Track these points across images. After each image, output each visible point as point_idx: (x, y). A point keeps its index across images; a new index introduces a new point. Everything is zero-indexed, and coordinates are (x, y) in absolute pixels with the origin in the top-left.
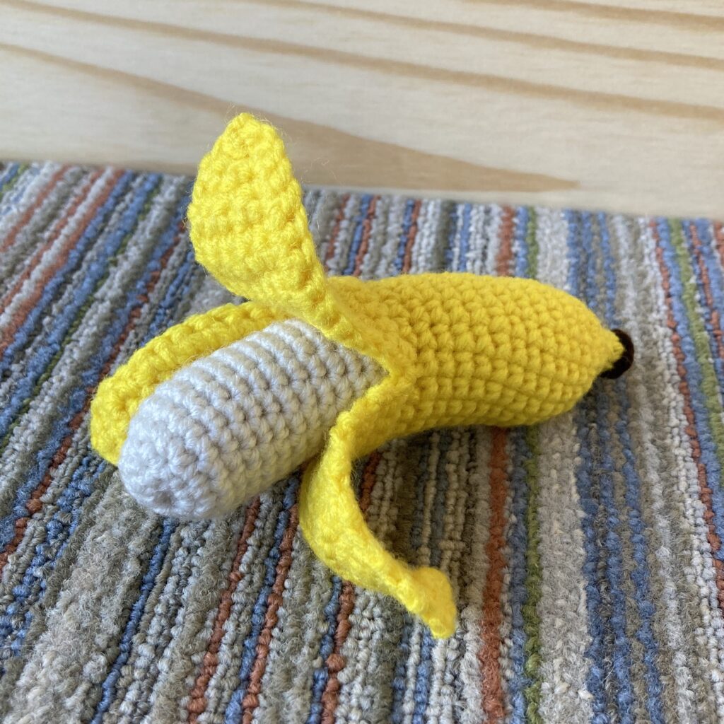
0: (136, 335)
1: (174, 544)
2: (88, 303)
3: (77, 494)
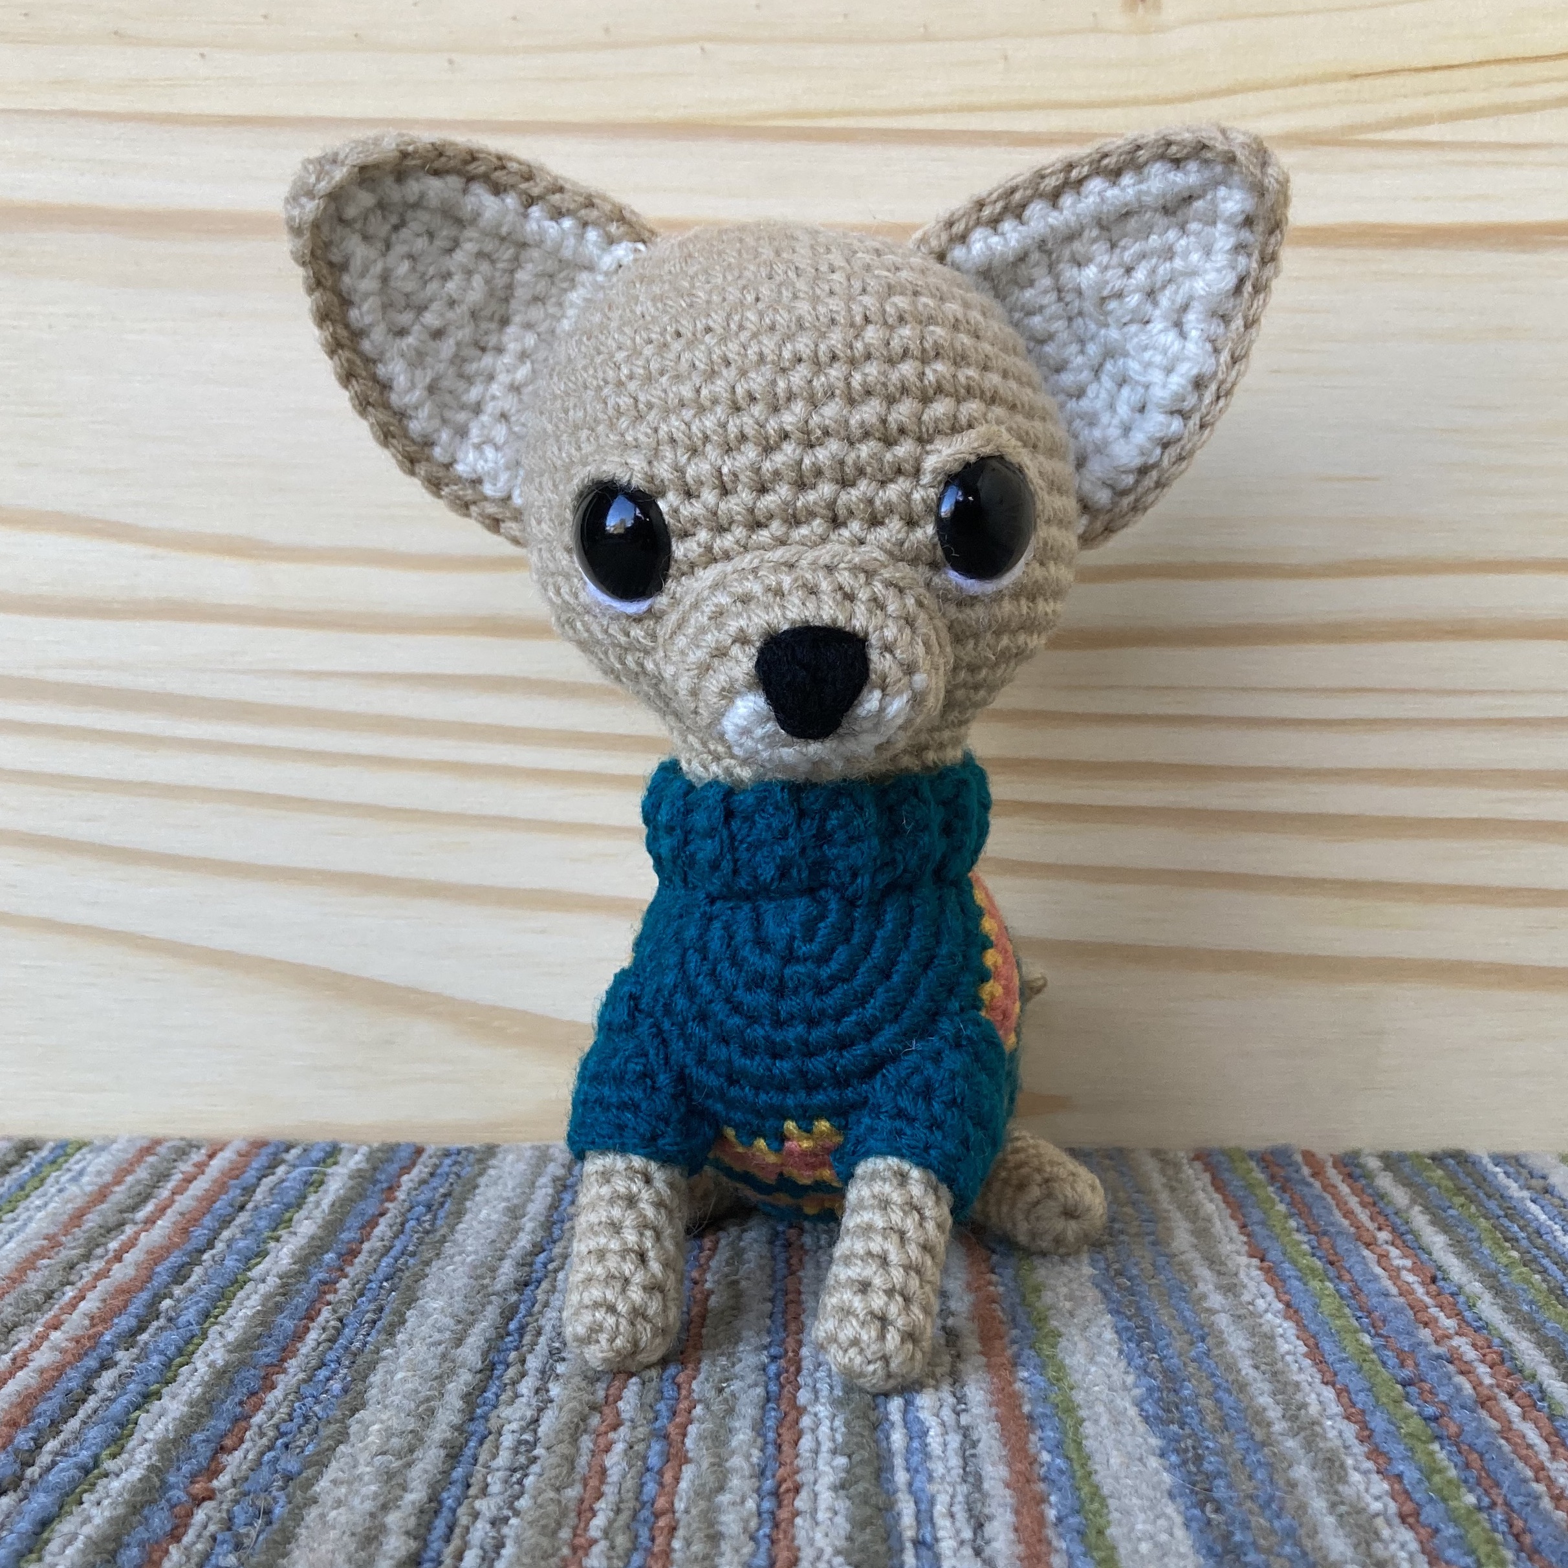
0: (335, 1311)
1: (464, 1520)
2: (237, 1283)
3: (278, 1476)
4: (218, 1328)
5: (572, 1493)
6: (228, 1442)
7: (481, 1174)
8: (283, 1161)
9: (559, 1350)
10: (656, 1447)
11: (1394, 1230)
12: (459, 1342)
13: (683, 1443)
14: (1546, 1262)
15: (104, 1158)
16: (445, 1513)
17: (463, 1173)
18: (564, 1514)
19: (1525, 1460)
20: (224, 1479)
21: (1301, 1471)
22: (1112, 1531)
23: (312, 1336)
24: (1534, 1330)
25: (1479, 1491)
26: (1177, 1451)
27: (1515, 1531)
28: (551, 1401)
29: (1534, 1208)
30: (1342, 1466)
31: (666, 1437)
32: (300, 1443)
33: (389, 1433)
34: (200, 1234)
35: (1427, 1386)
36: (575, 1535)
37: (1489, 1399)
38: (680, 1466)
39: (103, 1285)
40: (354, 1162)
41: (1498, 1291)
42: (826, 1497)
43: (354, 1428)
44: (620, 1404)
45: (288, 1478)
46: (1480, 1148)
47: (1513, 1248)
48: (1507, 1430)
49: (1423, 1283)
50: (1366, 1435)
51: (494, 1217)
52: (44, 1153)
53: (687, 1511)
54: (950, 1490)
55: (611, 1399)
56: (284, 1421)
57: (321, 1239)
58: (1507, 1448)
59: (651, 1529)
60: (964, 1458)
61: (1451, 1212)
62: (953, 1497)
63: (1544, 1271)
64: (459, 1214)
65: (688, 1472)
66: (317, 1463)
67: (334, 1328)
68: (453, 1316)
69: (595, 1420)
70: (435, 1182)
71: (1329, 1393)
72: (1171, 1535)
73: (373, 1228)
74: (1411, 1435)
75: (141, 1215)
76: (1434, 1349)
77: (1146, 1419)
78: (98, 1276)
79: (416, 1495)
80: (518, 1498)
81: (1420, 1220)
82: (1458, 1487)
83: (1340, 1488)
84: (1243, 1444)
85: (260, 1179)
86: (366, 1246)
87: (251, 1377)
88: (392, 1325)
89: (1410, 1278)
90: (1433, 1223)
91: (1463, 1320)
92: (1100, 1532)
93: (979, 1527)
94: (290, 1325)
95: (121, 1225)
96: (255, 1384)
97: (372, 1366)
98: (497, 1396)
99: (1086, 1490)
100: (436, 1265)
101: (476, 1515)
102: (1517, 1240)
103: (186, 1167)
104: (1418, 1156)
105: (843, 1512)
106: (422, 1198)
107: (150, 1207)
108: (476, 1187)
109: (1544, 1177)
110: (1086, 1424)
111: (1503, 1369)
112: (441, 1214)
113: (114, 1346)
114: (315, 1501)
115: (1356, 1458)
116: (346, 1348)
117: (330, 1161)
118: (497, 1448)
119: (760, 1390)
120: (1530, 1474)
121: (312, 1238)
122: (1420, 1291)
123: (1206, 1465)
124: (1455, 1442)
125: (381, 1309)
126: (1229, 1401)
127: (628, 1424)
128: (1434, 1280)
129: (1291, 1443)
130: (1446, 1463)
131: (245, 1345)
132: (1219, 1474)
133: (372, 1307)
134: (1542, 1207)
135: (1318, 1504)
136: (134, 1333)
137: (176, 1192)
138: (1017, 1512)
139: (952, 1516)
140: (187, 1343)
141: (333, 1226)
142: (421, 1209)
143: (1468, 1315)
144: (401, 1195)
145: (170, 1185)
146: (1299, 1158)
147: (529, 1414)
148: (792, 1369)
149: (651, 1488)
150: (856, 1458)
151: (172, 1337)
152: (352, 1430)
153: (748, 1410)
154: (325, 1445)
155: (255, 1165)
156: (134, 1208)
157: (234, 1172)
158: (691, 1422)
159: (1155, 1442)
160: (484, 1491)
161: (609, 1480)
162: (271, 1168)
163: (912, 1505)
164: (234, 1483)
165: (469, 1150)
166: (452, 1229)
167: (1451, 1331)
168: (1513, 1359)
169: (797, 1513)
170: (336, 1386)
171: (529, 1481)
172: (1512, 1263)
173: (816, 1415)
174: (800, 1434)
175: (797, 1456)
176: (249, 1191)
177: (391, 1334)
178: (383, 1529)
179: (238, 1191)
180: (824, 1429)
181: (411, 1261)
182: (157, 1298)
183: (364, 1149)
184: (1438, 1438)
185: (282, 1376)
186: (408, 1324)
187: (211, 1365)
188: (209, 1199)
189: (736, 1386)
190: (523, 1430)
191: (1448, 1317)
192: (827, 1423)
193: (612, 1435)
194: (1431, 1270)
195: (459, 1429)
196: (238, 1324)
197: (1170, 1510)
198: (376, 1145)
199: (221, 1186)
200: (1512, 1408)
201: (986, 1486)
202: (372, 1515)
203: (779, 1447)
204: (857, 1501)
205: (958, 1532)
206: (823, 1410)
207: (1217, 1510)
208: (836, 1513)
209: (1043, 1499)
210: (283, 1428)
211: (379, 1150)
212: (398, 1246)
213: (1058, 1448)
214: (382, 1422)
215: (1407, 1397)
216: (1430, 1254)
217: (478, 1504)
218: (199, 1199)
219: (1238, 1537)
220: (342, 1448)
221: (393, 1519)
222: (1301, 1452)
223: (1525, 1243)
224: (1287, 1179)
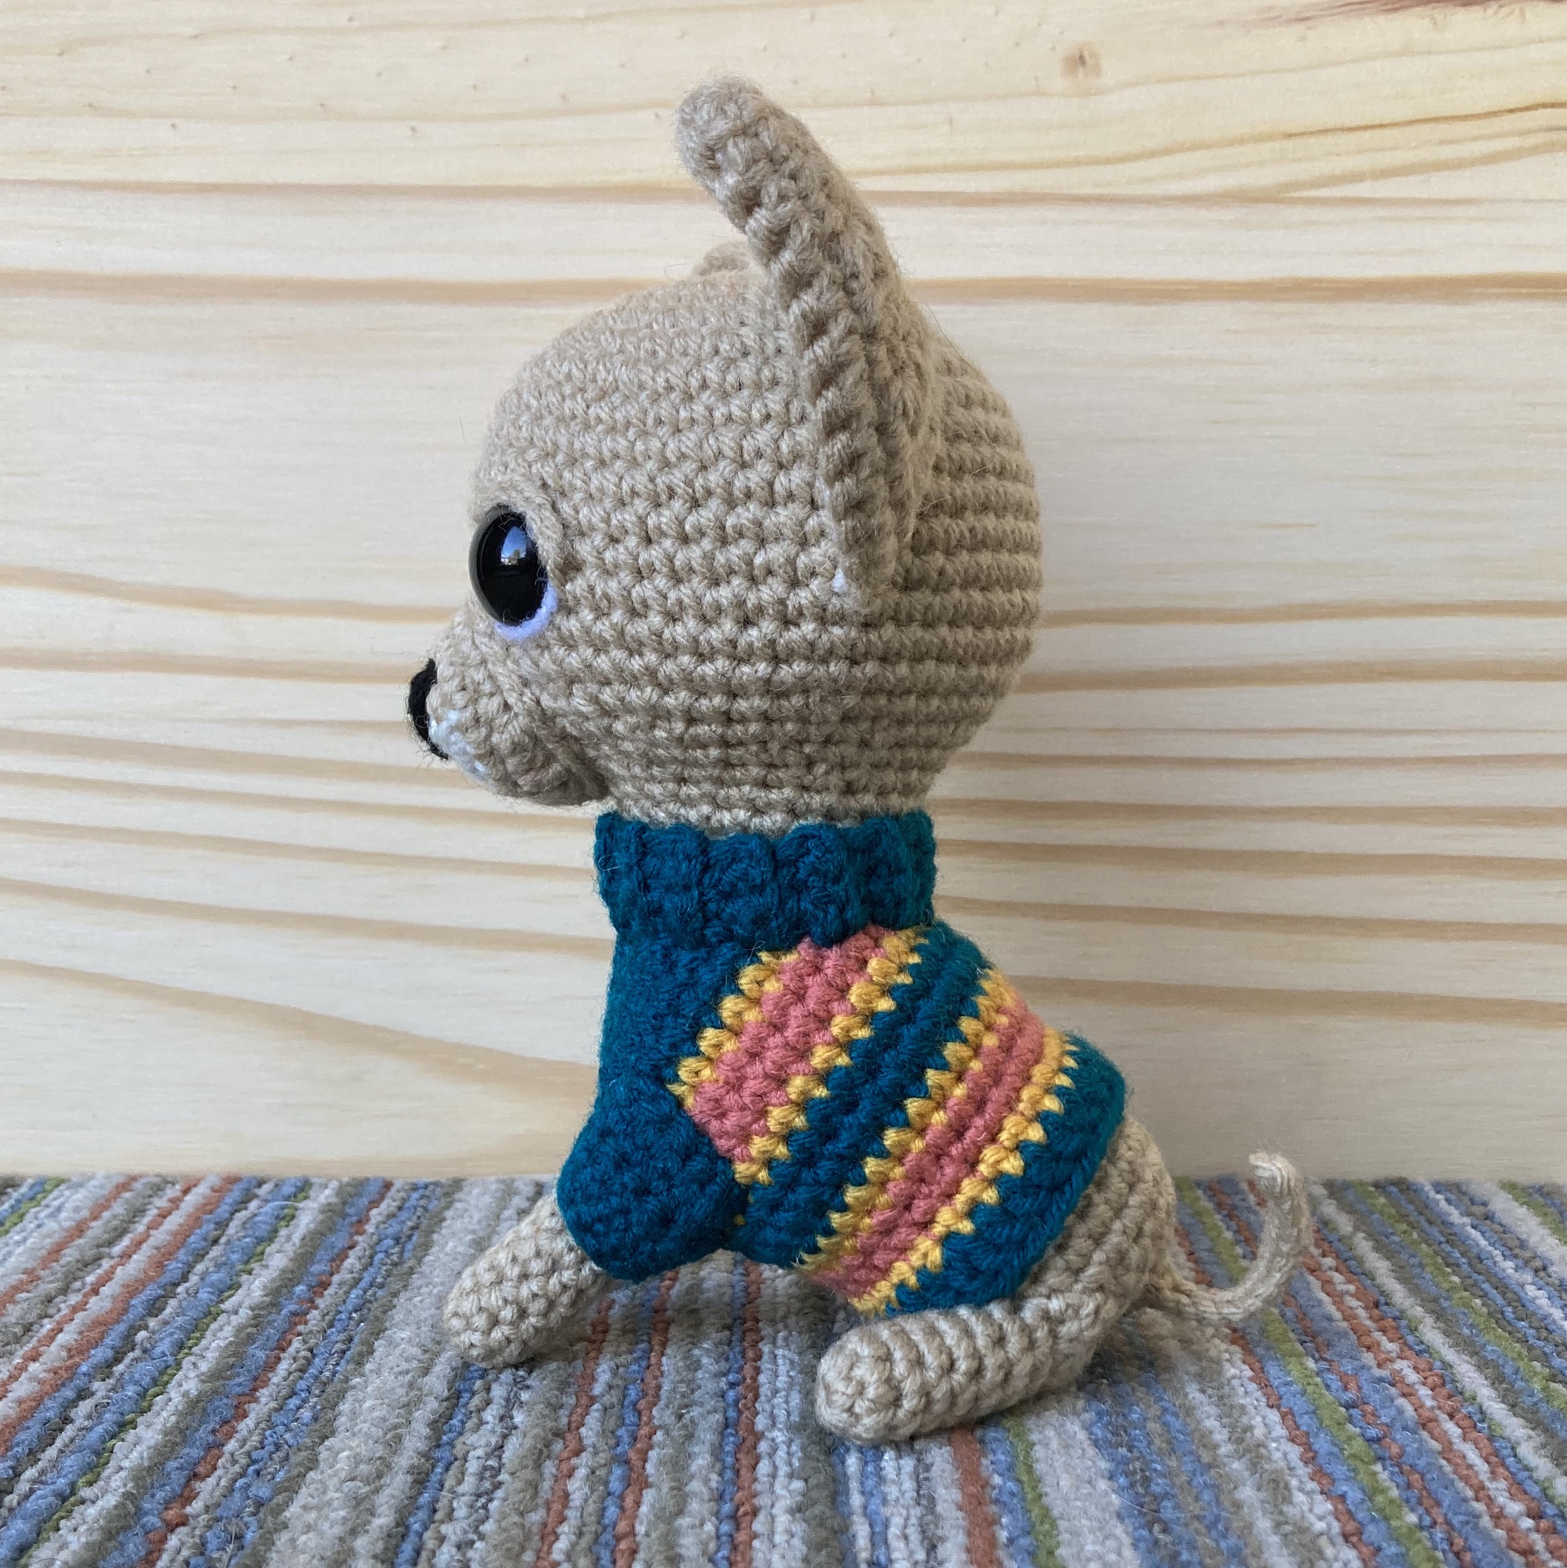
1: (430, 1544)
2: (211, 1314)
3: (250, 1502)
4: (192, 1359)
5: (536, 1517)
6: (201, 1470)
7: (448, 1207)
8: (256, 1196)
9: (524, 1379)
10: (618, 1472)
11: (1338, 1257)
12: (426, 1371)
13: (644, 1468)
14: (1486, 1286)
15: (81, 1195)
16: (412, 1538)
17: (430, 1207)
18: (528, 1536)
19: (1466, 1479)
20: (197, 1506)
21: (1247, 1493)
22: (1062, 1552)
23: (283, 1366)
24: (1474, 1353)
25: (1421, 1510)
26: (1126, 1474)
27: (1455, 1548)
28: (516, 1428)
29: (1474, 1233)
30: (1287, 1487)
31: (627, 1462)
32: (271, 1470)
33: (357, 1460)
34: (174, 1267)
35: (1369, 1408)
36: (538, 1558)
37: (1430, 1421)
38: (641, 1490)
39: (80, 1316)
40: (324, 1196)
41: (1439, 1315)
42: (783, 1520)
43: (324, 1454)
44: (583, 1430)
45: (260, 1504)
46: (1422, 1177)
47: (1454, 1273)
48: (1448, 1451)
49: (1366, 1308)
50: (1310, 1457)
51: (460, 1249)
52: (23, 1190)
53: (647, 1535)
54: (904, 1513)
55: (574, 1425)
56: (256, 1449)
57: (292, 1272)
58: (1448, 1468)
59: (613, 1552)
60: (918, 1482)
61: (1396, 1239)
62: (907, 1519)
63: (1484, 1296)
64: (426, 1246)
65: (649, 1496)
66: (287, 1490)
67: (305, 1358)
68: (421, 1345)
69: (558, 1446)
70: (403, 1215)
71: (1274, 1416)
72: (1119, 1554)
73: (342, 1261)
74: (1354, 1456)
75: (117, 1250)
76: (1378, 1372)
77: (1096, 1443)
78: (75, 1309)
79: (383, 1520)
80: (483, 1521)
81: (1363, 1246)
82: (1400, 1506)
83: (1285, 1508)
84: (1190, 1467)
85: (232, 1214)
86: (336, 1278)
87: (224, 1405)
88: (361, 1354)
89: (1353, 1303)
90: (1377, 1249)
91: (1405, 1344)
92: (1051, 1553)
93: (932, 1548)
94: (261, 1355)
95: (97, 1259)
96: (228, 1413)
97: (341, 1395)
98: (463, 1423)
99: (1036, 1513)
100: (402, 1297)
101: (442, 1539)
102: (1458, 1266)
103: (161, 1202)
104: (1362, 1184)
105: (800, 1533)
106: (390, 1231)
107: (126, 1241)
108: (443, 1219)
109: (1484, 1204)
110: (1037, 1448)
111: (1444, 1392)
112: (409, 1246)
113: (90, 1377)
114: (286, 1526)
115: (1300, 1479)
116: (316, 1378)
117: (300, 1196)
118: (463, 1474)
119: (718, 1417)
120: (1470, 1493)
121: (283, 1271)
122: (1362, 1313)
123: (1153, 1487)
124: (1398, 1463)
125: (350, 1340)
126: (1177, 1424)
127: (590, 1449)
128: (1377, 1305)
129: (1236, 1465)
130: (1388, 1483)
131: (216, 1375)
132: (1166, 1496)
133: (342, 1337)
134: (1483, 1233)
135: (1263, 1524)
136: (110, 1364)
137: (151, 1227)
138: (969, 1534)
139: (906, 1537)
140: (162, 1373)
141: (304, 1259)
142: (390, 1242)
143: (1410, 1339)
144: (370, 1228)
145: (146, 1220)
146: (1244, 1186)
147: (494, 1440)
148: (750, 1395)
149: (612, 1511)
150: (813, 1481)
151: (148, 1367)
152: (321, 1457)
153: (706, 1435)
154: (295, 1472)
155: (228, 1200)
156: (110, 1243)
157: (207, 1208)
158: (651, 1448)
159: (1104, 1465)
160: (450, 1516)
161: (571, 1504)
162: (243, 1203)
163: (867, 1527)
164: (207, 1509)
165: (436, 1184)
166: (420, 1261)
167: (1394, 1355)
168: (1453, 1381)
169: (755, 1536)
170: (306, 1414)
171: (494, 1506)
172: (1453, 1289)
173: (773, 1440)
174: (758, 1459)
175: (755, 1480)
176: (222, 1225)
177: (360, 1364)
178: (351, 1553)
179: (212, 1226)
180: (781, 1453)
181: (380, 1293)
182: (133, 1330)
183: (334, 1184)
184: (1380, 1459)
185: (253, 1405)
186: (377, 1354)
187: (185, 1394)
188: (182, 1236)
189: (695, 1412)
190: (488, 1456)
191: (1391, 1341)
192: (784, 1447)
193: (574, 1461)
194: (1374, 1294)
195: (426, 1455)
196: (211, 1355)
197: (1119, 1530)
198: (345, 1180)
199: (195, 1221)
200: (1452, 1429)
201: (939, 1509)
202: (341, 1539)
203: (737, 1472)
204: (813, 1523)
205: (912, 1553)
206: (779, 1436)
207: (1165, 1531)
208: (793, 1536)
209: (995, 1521)
210: (255, 1455)
211: (348, 1184)
212: (367, 1278)
213: (1009, 1471)
214: (351, 1449)
215: (1350, 1420)
216: (1373, 1279)
217: (445, 1529)
218: (175, 1234)
219: (1185, 1557)
220: (312, 1474)
221: (361, 1543)
222: (1247, 1474)
223: (1465, 1268)
224: (1235, 1207)
